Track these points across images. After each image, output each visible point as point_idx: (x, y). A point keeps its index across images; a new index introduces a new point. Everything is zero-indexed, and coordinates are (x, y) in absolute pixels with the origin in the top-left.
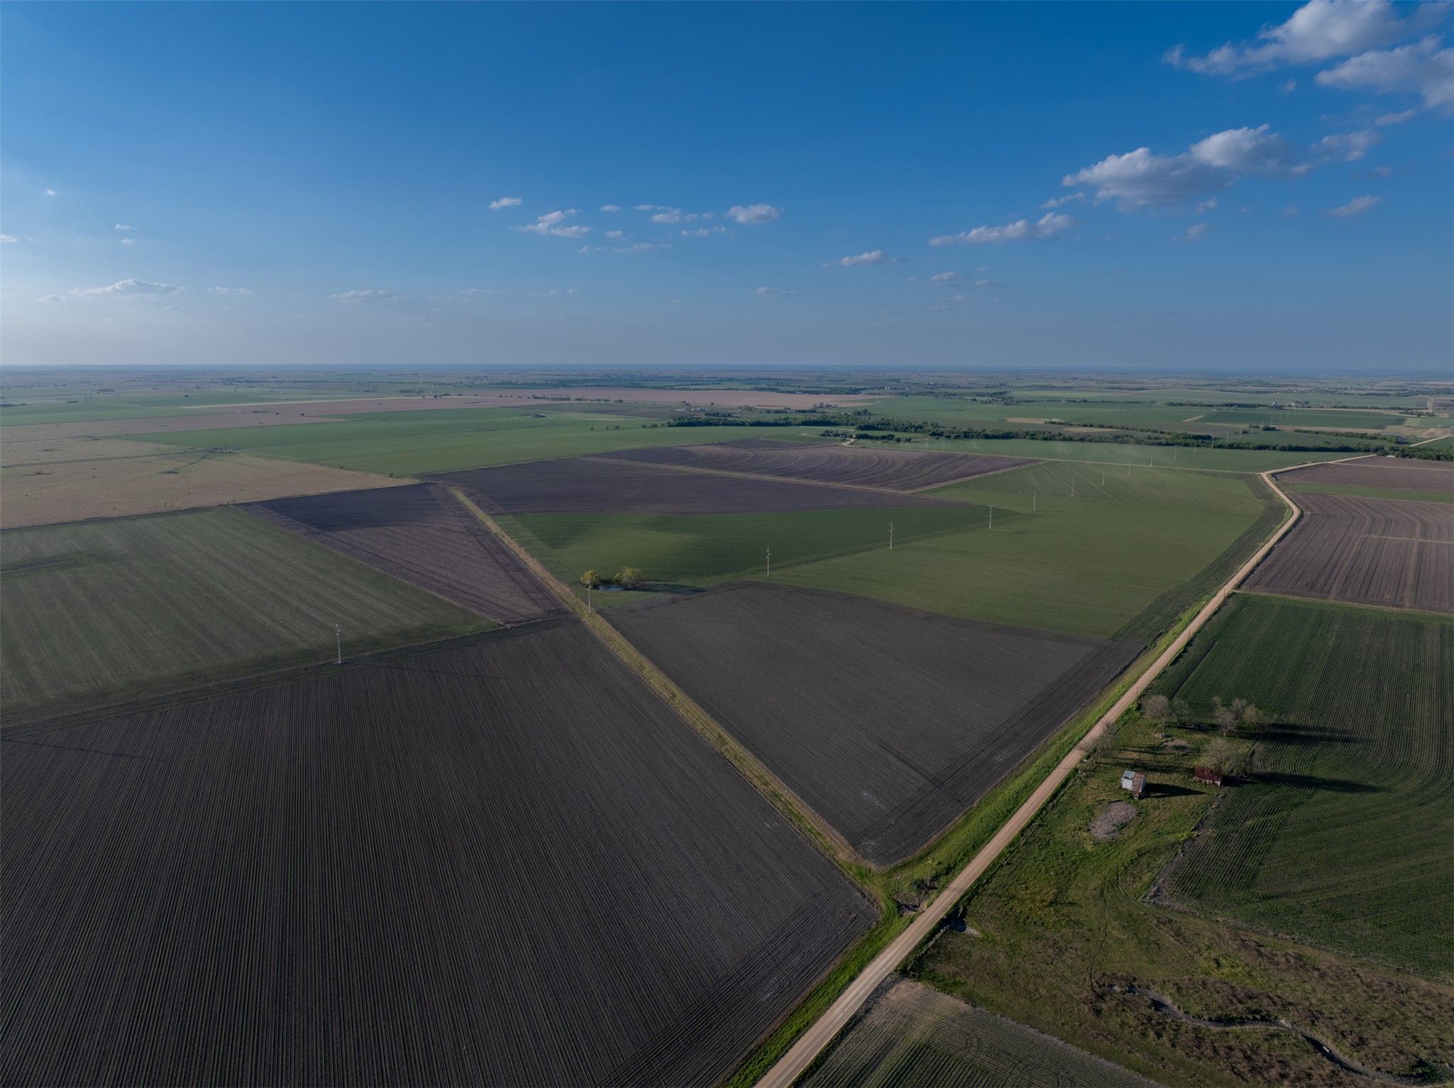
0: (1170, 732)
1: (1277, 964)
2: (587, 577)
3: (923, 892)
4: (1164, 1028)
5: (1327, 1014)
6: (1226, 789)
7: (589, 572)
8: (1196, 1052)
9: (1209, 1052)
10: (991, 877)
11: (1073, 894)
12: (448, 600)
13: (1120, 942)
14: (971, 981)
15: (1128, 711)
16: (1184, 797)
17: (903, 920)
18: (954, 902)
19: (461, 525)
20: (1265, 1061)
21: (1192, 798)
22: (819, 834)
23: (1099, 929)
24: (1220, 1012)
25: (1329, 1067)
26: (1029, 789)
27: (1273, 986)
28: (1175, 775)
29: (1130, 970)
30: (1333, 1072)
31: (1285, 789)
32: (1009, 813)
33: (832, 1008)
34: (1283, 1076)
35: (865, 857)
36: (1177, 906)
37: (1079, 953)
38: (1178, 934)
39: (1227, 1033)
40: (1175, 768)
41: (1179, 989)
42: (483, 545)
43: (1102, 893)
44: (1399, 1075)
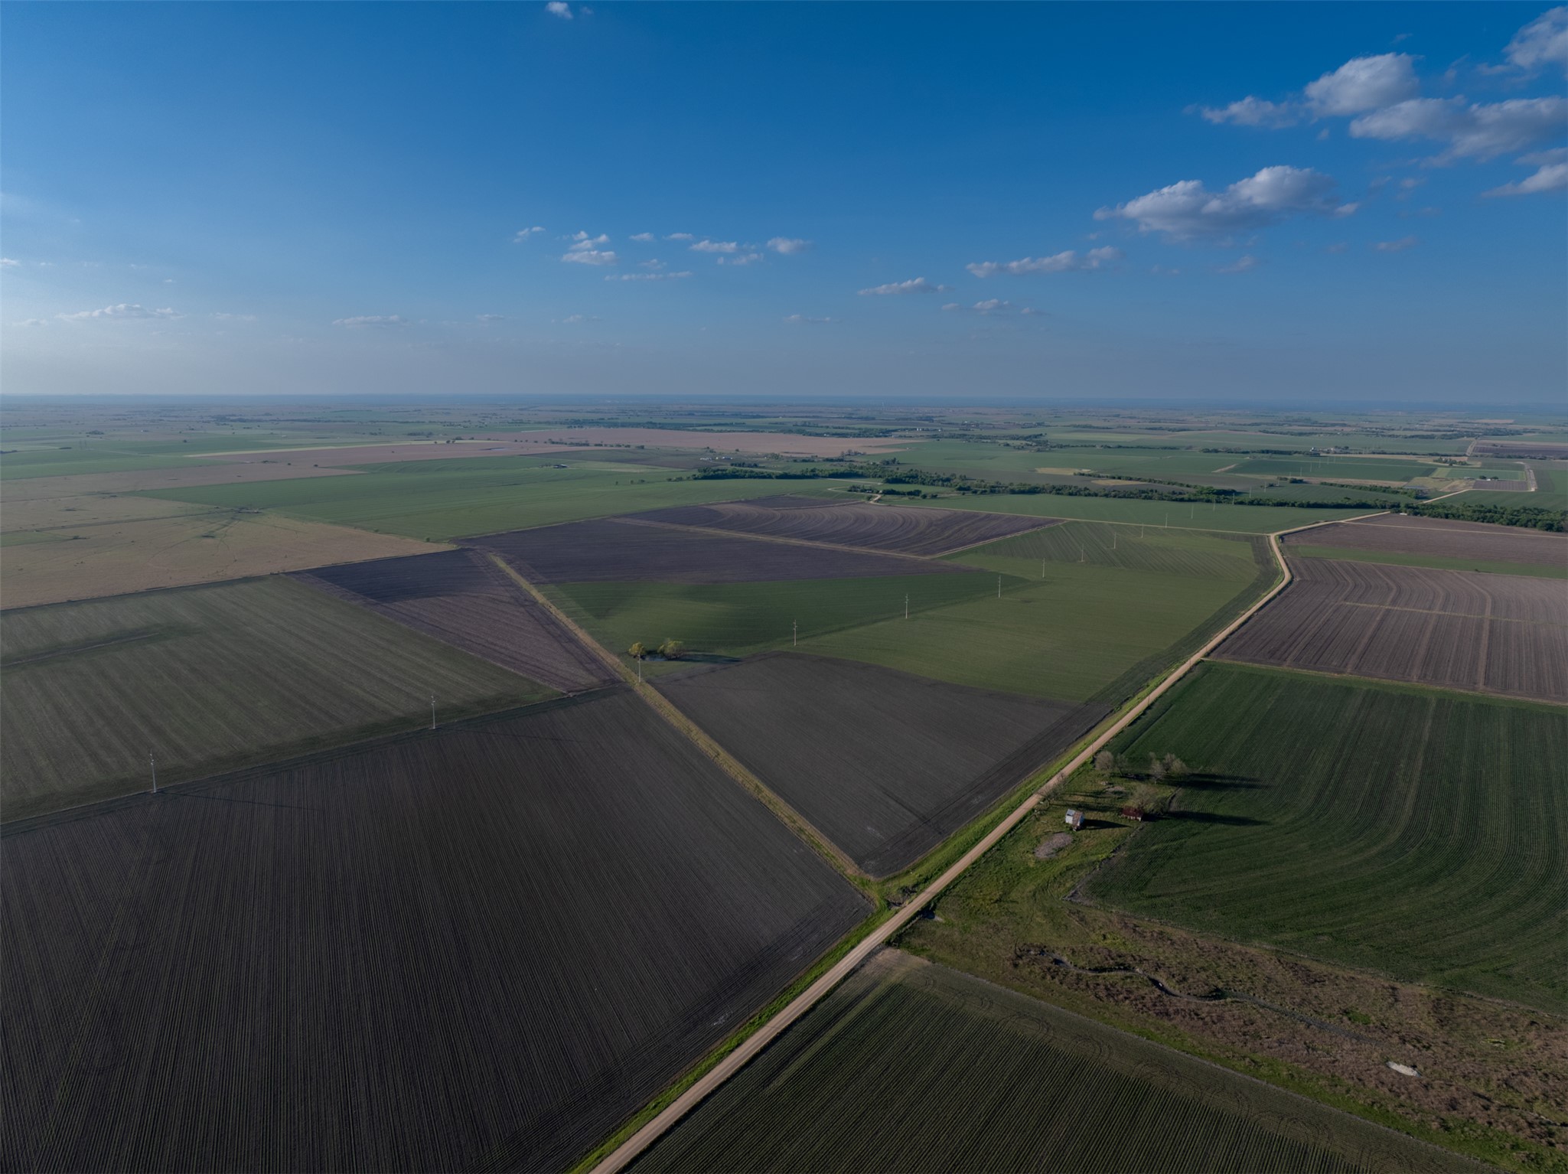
0: (1113, 780)
1: (1145, 937)
2: (635, 648)
3: (907, 896)
4: (1058, 974)
6: (1144, 823)
7: (637, 644)
8: (1075, 986)
9: (1083, 987)
10: (957, 884)
11: (1013, 895)
12: (513, 670)
13: (1041, 925)
14: (934, 948)
15: (1085, 764)
16: (1110, 829)
17: (891, 912)
18: (928, 900)
20: (1118, 991)
21: (1117, 830)
22: (833, 857)
23: (1028, 917)
24: (1097, 965)
25: (1158, 992)
26: (994, 824)
27: (1138, 950)
28: (1108, 813)
29: (1043, 942)
30: (1159, 995)
31: (1189, 823)
32: (977, 841)
33: (838, 964)
34: (1126, 998)
35: (867, 872)
36: (1087, 902)
37: (1010, 931)
38: (1082, 919)
39: (1098, 976)
40: (1110, 808)
41: (1074, 952)
43: (1034, 895)
44: (1201, 996)
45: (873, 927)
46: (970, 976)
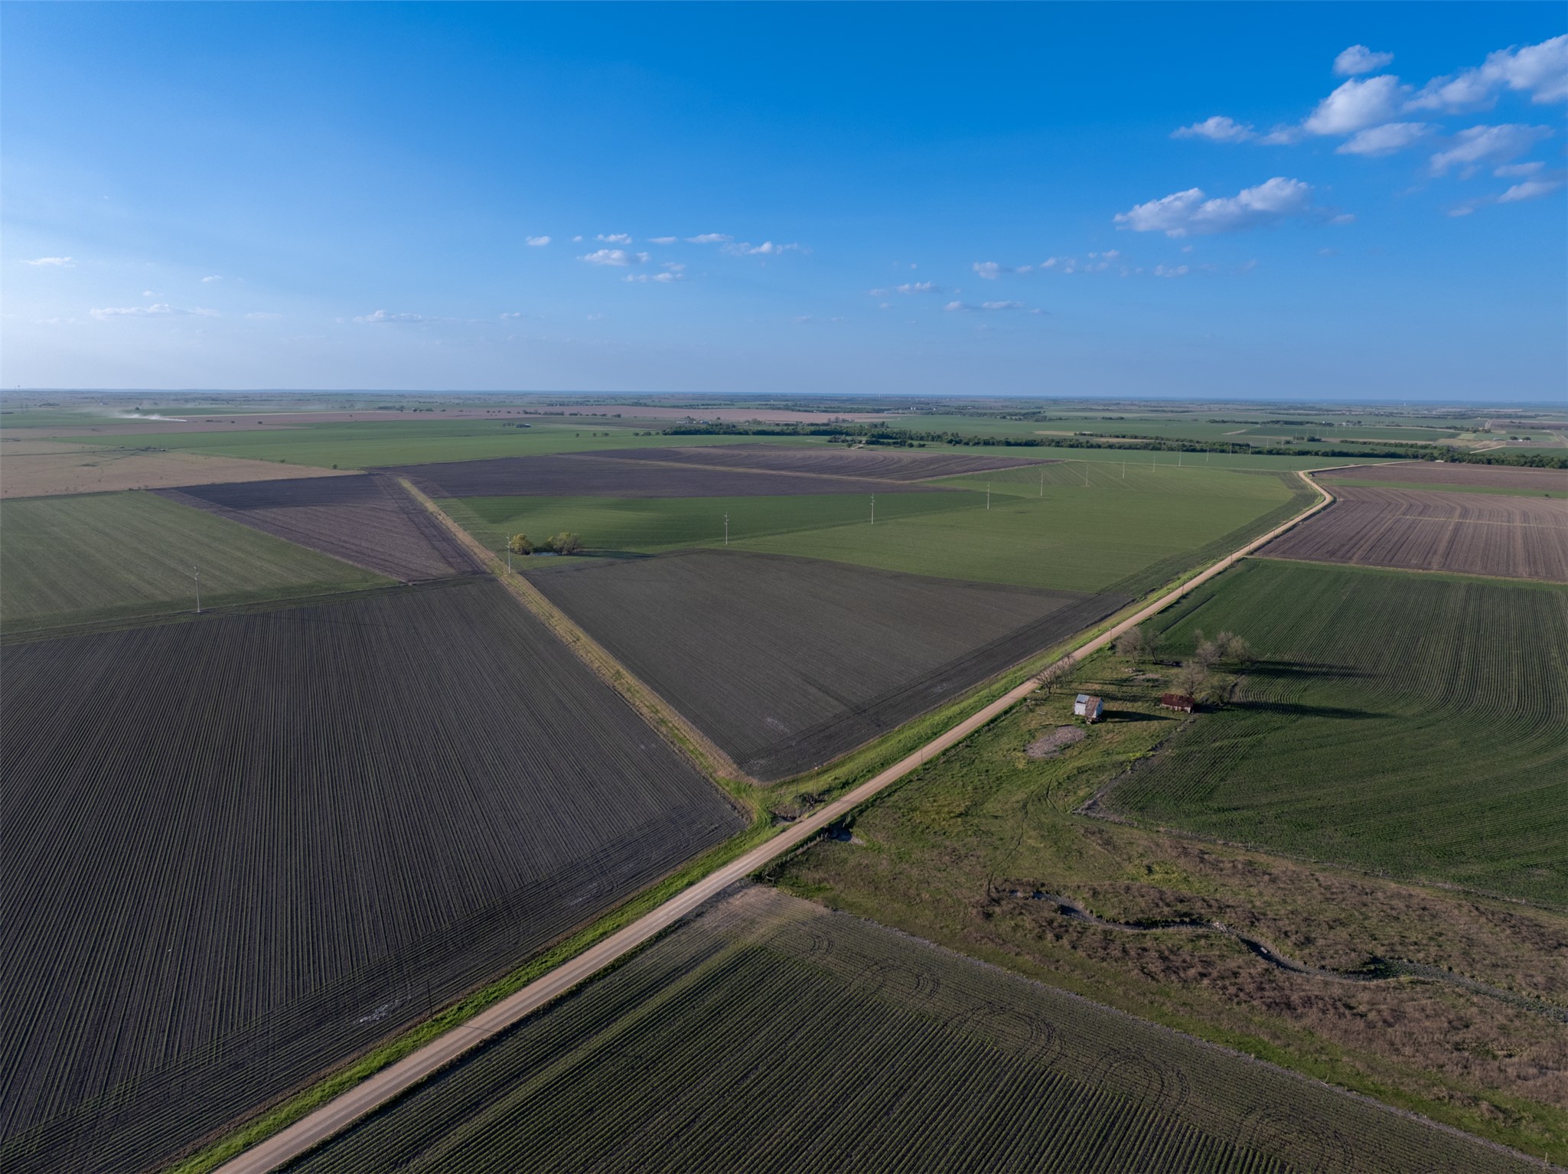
0: (1143, 667)
1: (1221, 870)
2: (518, 545)
3: (808, 804)
4: (1067, 931)
5: (1271, 915)
6: (1196, 715)
7: (520, 537)
8: (1101, 953)
9: (1117, 953)
10: (896, 791)
11: (990, 807)
12: (351, 563)
13: (1035, 850)
14: (840, 887)
15: (1101, 649)
16: (1144, 722)
17: (775, 829)
18: (842, 813)
19: (396, 505)
20: (1184, 961)
21: (1155, 723)
22: (701, 754)
23: (1013, 838)
24: (1140, 916)
25: (1262, 964)
26: (964, 715)
27: (1212, 890)
28: (1140, 703)
29: (1039, 877)
30: (1267, 970)
31: (1265, 716)
32: (935, 734)
34: (1203, 975)
35: (750, 773)
36: (1115, 818)
37: (981, 860)
38: (1108, 842)
39: (1144, 935)
40: (1141, 697)
41: (1095, 893)
42: (413, 521)
43: (1025, 806)
44: (1346, 972)
45: (737, 852)
46: (900, 934)
